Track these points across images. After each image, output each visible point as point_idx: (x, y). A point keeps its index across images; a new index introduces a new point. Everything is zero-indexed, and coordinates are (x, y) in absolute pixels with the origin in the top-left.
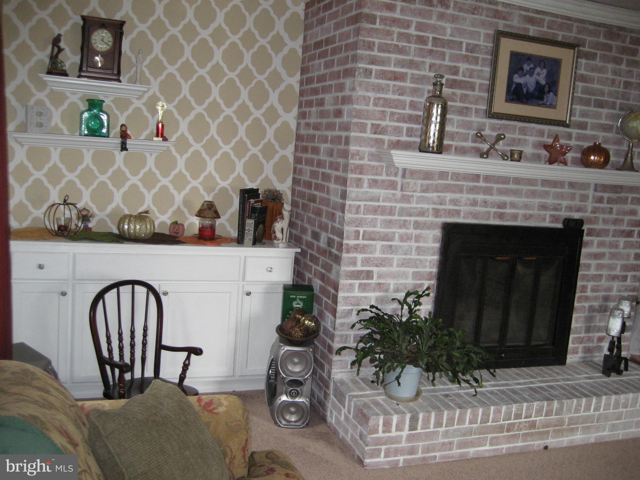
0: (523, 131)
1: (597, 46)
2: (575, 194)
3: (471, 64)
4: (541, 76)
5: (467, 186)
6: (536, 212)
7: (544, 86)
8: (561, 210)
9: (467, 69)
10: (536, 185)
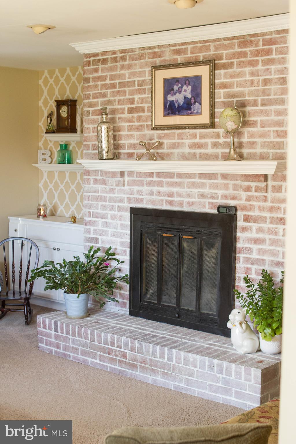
0: (180, 136)
1: (234, 56)
2: (228, 184)
3: (141, 94)
4: (187, 91)
5: (146, 181)
6: (197, 200)
7: (191, 99)
8: (217, 198)
9: (139, 98)
10: (195, 178)
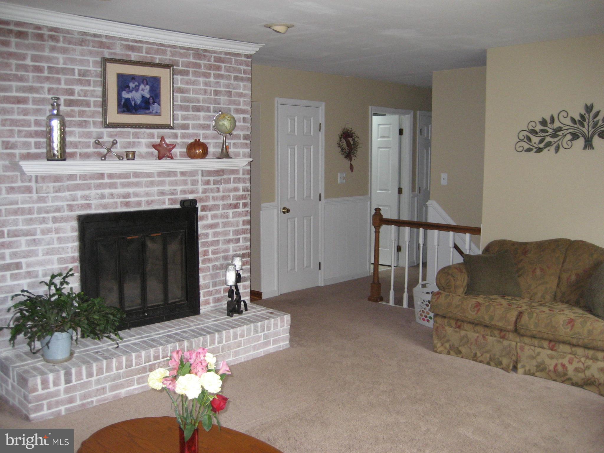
0: (136, 136)
1: (189, 65)
2: (186, 180)
3: (84, 85)
4: (145, 91)
5: (94, 183)
6: (156, 198)
7: (149, 99)
8: (177, 194)
9: (82, 90)
10: (154, 177)
